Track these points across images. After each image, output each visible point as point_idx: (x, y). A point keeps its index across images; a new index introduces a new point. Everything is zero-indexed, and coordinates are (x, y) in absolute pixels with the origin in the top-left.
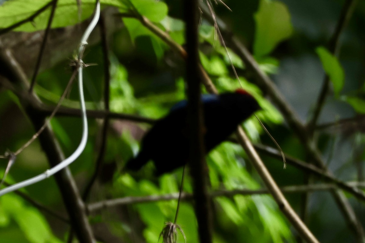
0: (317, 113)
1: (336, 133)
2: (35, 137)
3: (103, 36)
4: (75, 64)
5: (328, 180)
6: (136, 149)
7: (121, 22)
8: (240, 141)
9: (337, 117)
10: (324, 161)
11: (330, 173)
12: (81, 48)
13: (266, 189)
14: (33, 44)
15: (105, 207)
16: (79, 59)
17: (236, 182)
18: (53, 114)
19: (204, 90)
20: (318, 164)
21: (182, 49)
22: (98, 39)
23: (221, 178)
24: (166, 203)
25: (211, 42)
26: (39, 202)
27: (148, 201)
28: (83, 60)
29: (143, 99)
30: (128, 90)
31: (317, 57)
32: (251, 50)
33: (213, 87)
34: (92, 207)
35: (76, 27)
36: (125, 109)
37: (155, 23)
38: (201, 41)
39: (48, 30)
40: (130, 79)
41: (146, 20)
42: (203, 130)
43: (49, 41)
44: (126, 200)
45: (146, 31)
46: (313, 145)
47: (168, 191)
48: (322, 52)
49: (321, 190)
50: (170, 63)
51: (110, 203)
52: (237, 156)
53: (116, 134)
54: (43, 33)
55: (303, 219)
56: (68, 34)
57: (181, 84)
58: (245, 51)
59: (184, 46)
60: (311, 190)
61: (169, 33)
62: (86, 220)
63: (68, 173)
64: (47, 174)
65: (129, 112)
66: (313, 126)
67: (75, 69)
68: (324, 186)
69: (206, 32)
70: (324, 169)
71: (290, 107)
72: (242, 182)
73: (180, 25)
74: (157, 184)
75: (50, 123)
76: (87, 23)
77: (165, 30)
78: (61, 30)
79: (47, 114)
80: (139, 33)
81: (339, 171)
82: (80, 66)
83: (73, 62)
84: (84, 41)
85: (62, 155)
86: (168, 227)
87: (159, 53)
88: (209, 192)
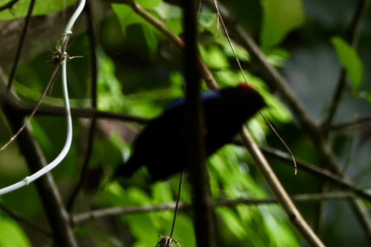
0: (332, 111)
1: (354, 134)
2: (13, 139)
3: (90, 24)
4: (58, 56)
5: (345, 187)
6: (126, 154)
7: (111, 8)
8: (245, 143)
9: (356, 116)
10: (340, 165)
11: (347, 180)
12: (65, 38)
13: (275, 197)
14: (11, 33)
15: (92, 218)
16: (62, 50)
17: (239, 190)
18: (34, 113)
19: (204, 85)
20: (334, 170)
21: (179, 39)
22: (84, 28)
23: (221, 185)
24: (159, 214)
25: (212, 31)
26: (16, 213)
27: (140, 212)
28: (67, 51)
29: (133, 96)
30: (115, 86)
31: (332, 48)
32: (258, 41)
33: (214, 82)
34: (77, 218)
35: (60, 14)
36: (111, 107)
37: (148, 10)
38: (201, 30)
39: (29, 18)
40: (118, 74)
41: (138, 6)
42: (203, 131)
43: (30, 31)
44: (115, 210)
45: (138, 19)
46: (328, 148)
47: (161, 201)
48: (338, 42)
49: (337, 199)
50: (165, 54)
51: (98, 213)
52: (240, 160)
53: (103, 136)
54: (23, 21)
55: (316, 232)
56: (50, 23)
57: (177, 79)
58: (250, 42)
59: (181, 36)
60: (326, 199)
61: (164, 21)
62: (71, 233)
63: (51, 180)
64: (26, 181)
65: (117, 110)
66: (328, 126)
67: (58, 61)
68: (340, 194)
69: (207, 20)
70: (341, 176)
71: (301, 105)
72: (245, 190)
73: (177, 12)
74: (149, 193)
75: (29, 124)
76: (71, 10)
77: (160, 18)
78: (42, 18)
79: (27, 112)
80: (130, 22)
81: (358, 178)
82: (63, 59)
83: (56, 55)
84: (69, 31)
85: (43, 160)
86: (163, 241)
87: (152, 44)
88: (210, 201)
